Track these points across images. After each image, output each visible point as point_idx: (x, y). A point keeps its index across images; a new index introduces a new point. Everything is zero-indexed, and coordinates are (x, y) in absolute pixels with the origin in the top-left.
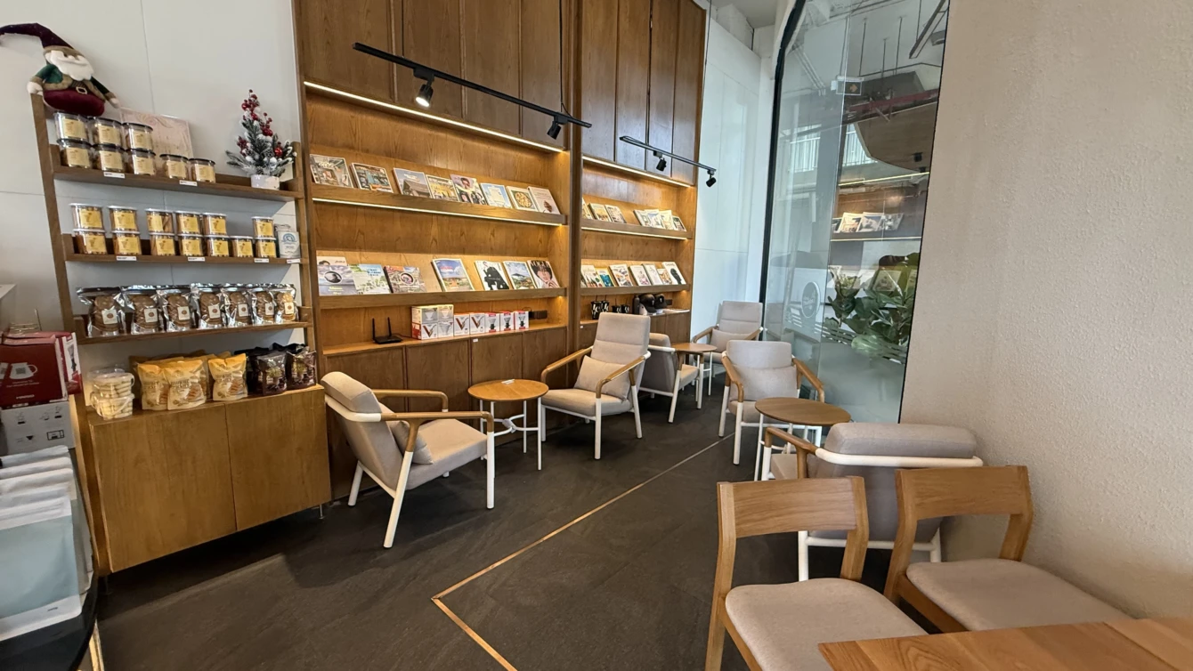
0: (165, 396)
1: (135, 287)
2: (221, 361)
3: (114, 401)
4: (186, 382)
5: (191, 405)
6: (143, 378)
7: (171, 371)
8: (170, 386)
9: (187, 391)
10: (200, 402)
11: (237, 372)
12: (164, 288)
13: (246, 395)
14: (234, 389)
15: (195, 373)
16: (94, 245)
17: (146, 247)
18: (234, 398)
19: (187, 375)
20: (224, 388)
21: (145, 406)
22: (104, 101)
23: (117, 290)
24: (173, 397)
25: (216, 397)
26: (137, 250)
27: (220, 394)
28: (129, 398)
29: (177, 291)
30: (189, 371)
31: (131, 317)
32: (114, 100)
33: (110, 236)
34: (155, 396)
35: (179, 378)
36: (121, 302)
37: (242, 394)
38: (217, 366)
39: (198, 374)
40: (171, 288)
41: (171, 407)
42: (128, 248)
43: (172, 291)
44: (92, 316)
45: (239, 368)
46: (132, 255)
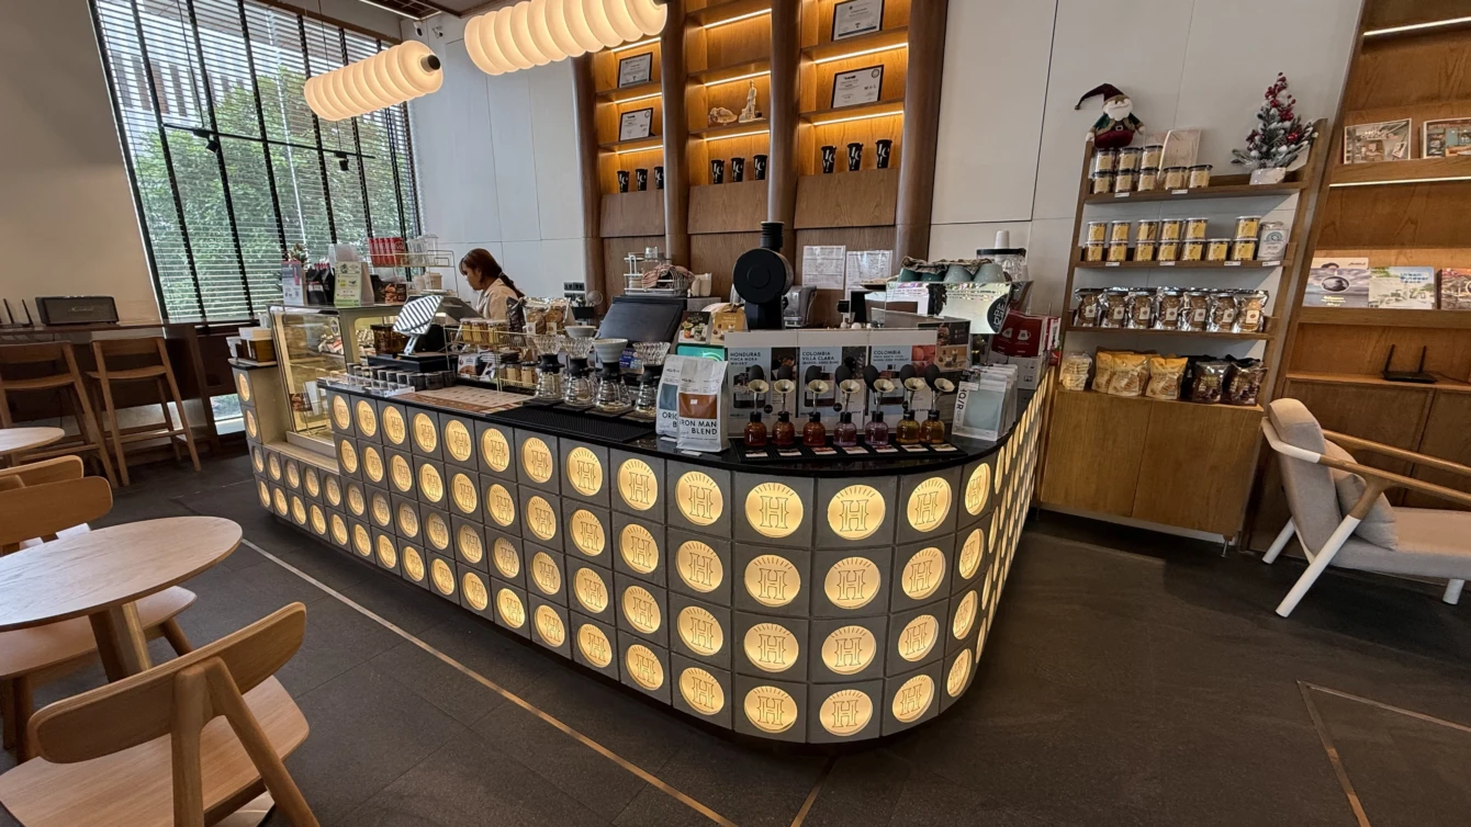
0: (1109, 381)
1: (1115, 289)
2: (1162, 361)
3: (1075, 376)
4: (1127, 373)
5: (1126, 394)
6: (1099, 364)
7: (1119, 361)
8: (1115, 374)
9: (1126, 381)
10: (1133, 393)
11: (1174, 374)
12: (1136, 290)
13: (1175, 398)
14: (1165, 389)
15: (1136, 366)
16: (1094, 255)
17: (1131, 253)
18: (1163, 397)
19: (1130, 367)
20: (1157, 386)
21: (1094, 387)
22: (1134, 132)
23: (1101, 291)
24: (1114, 383)
25: (1148, 393)
26: (1122, 257)
27: (1152, 391)
28: (1084, 377)
29: (1145, 293)
30: (1133, 364)
31: (1106, 314)
32: (1141, 129)
33: (1106, 246)
34: (1102, 379)
35: (1123, 367)
36: (1101, 301)
37: (1172, 396)
38: (1157, 364)
39: (1139, 369)
40: (1141, 290)
41: (1111, 391)
42: (1117, 255)
43: (1141, 293)
44: (1080, 311)
45: (1176, 370)
46: (1117, 261)
